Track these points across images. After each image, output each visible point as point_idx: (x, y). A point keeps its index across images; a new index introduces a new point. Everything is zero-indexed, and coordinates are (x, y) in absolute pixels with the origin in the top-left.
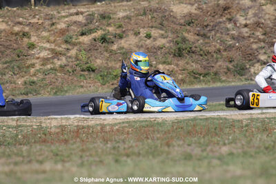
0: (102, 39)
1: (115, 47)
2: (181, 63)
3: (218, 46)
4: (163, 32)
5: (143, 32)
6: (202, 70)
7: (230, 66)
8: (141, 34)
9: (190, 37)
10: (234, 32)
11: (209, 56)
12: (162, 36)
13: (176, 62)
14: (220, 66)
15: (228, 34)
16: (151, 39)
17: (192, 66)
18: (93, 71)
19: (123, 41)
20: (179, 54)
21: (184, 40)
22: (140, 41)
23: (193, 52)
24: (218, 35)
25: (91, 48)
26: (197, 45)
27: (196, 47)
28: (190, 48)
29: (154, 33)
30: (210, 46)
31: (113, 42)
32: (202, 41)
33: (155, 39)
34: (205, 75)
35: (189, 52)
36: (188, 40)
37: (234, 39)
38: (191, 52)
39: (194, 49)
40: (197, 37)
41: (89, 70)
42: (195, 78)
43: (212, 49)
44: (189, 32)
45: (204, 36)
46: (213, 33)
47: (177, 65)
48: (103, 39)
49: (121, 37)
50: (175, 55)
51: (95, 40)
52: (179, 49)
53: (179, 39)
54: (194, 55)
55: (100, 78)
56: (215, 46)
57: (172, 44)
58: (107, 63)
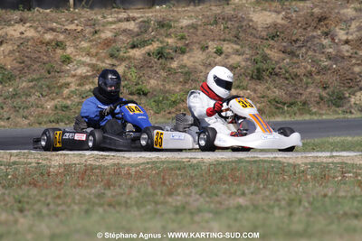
0: (159, 53)
1: (174, 65)
2: (260, 88)
3: (309, 67)
4: (238, 47)
5: (213, 46)
6: (286, 98)
7: (324, 94)
8: (210, 49)
9: (274, 54)
10: (330, 50)
11: (297, 80)
12: (237, 52)
13: (253, 86)
14: (311, 93)
15: (323, 53)
16: (223, 56)
17: (274, 92)
18: (145, 94)
19: (185, 57)
20: (258, 76)
21: (265, 58)
22: (208, 58)
23: (276, 74)
24: (310, 53)
25: (144, 65)
26: (282, 65)
27: (281, 69)
28: (273, 69)
29: (227, 47)
30: (298, 68)
31: (172, 58)
32: (288, 60)
33: (227, 56)
34: (291, 105)
35: (271, 74)
36: (270, 59)
37: (330, 59)
38: (273, 74)
39: (277, 70)
40: (282, 55)
41: (139, 94)
42: (278, 108)
43: (301, 71)
44: (272, 47)
45: (292, 54)
46: (304, 50)
47: (255, 91)
48: (161, 54)
49: (183, 52)
50: (252, 77)
51: (149, 54)
52: (258, 70)
53: (259, 57)
54: (277, 78)
55: (153, 104)
56: (305, 68)
57: (248, 63)
58: (163, 85)
